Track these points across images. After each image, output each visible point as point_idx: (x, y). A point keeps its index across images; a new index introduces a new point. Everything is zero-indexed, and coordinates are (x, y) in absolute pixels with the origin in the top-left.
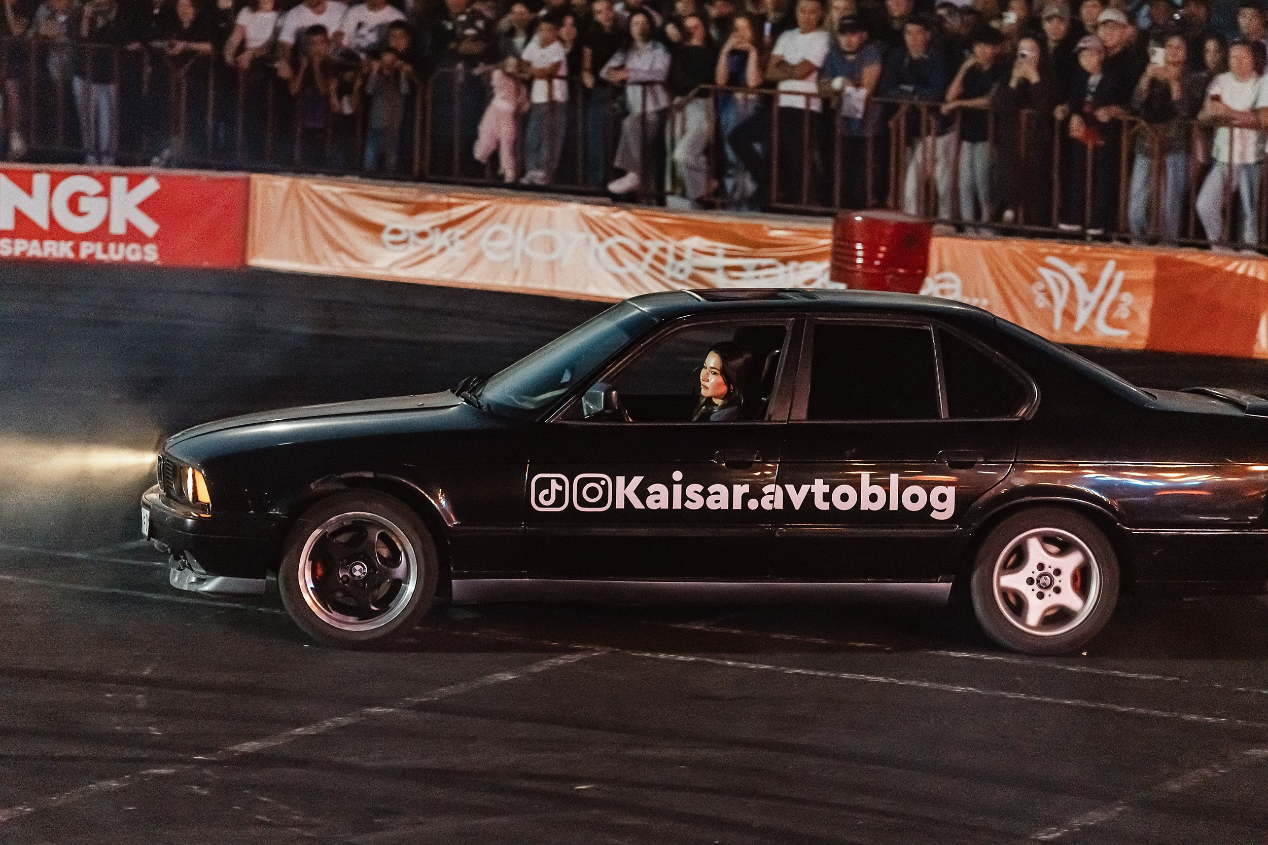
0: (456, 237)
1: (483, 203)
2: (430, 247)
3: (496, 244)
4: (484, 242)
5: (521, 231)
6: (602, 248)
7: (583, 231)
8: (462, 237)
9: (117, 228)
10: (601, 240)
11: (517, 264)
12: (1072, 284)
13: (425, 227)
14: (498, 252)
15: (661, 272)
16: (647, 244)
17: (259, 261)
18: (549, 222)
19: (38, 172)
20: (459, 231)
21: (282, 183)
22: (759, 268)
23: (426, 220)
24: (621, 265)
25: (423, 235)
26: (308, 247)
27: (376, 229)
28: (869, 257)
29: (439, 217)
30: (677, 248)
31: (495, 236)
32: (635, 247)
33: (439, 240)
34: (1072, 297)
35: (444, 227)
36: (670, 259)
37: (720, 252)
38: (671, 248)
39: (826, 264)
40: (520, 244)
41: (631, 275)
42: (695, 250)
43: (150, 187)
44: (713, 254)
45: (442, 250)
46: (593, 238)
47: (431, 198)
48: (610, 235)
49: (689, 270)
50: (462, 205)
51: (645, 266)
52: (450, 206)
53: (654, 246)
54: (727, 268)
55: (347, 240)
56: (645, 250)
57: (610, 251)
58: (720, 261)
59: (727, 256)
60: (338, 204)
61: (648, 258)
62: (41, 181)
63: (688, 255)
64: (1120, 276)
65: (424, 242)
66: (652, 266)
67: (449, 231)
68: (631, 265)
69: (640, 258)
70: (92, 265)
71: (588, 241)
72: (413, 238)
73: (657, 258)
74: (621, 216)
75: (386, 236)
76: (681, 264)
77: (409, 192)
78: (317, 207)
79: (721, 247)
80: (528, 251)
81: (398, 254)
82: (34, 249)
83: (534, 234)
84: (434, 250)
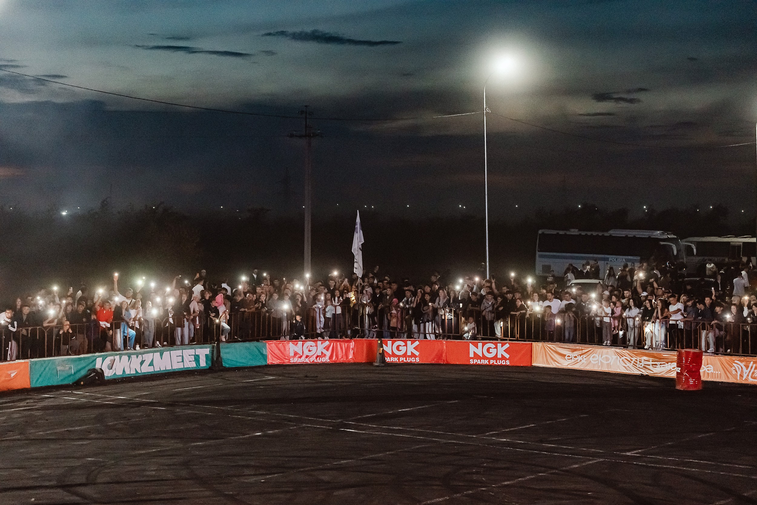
0: (584, 357)
1: (591, 349)
2: (578, 360)
3: (594, 359)
4: (591, 359)
5: (600, 356)
6: (621, 360)
7: (616, 356)
8: (585, 357)
9: (499, 356)
10: (621, 358)
11: (599, 364)
12: (742, 368)
13: (576, 355)
14: (595, 361)
15: (637, 366)
16: (632, 359)
17: (534, 364)
18: (607, 353)
19: (480, 342)
20: (584, 356)
21: (540, 344)
22: (661, 364)
23: (576, 353)
24: (626, 364)
25: (575, 357)
26: (547, 361)
27: (564, 356)
28: (686, 361)
29: (580, 352)
30: (640, 359)
31: (593, 357)
32: (629, 360)
33: (579, 358)
34: (742, 371)
35: (581, 355)
36: (638, 362)
37: (651, 360)
38: (638, 360)
39: (676, 364)
40: (600, 359)
41: (628, 366)
42: (644, 360)
43: (507, 346)
44: (649, 361)
45: (581, 361)
46: (618, 357)
47: (578, 348)
48: (623, 356)
49: (643, 365)
50: (585, 349)
51: (632, 364)
52: (582, 350)
53: (634, 359)
54: (652, 365)
55: (557, 359)
56: (632, 360)
57: (623, 360)
58: (651, 363)
59: (652, 361)
60: (554, 350)
61: (632, 362)
62: (480, 345)
63: (643, 361)
64: (754, 365)
65: (576, 359)
66: (633, 364)
67: (582, 356)
68: (628, 364)
69: (631, 362)
70: (492, 366)
71: (617, 358)
72: (573, 358)
73: (634, 362)
74: (625, 352)
75: (566, 357)
76: (641, 364)
77: (572, 346)
78: (549, 351)
79: (651, 359)
80: (602, 361)
81: (570, 362)
82: (479, 362)
83: (604, 356)
84: (579, 361)
